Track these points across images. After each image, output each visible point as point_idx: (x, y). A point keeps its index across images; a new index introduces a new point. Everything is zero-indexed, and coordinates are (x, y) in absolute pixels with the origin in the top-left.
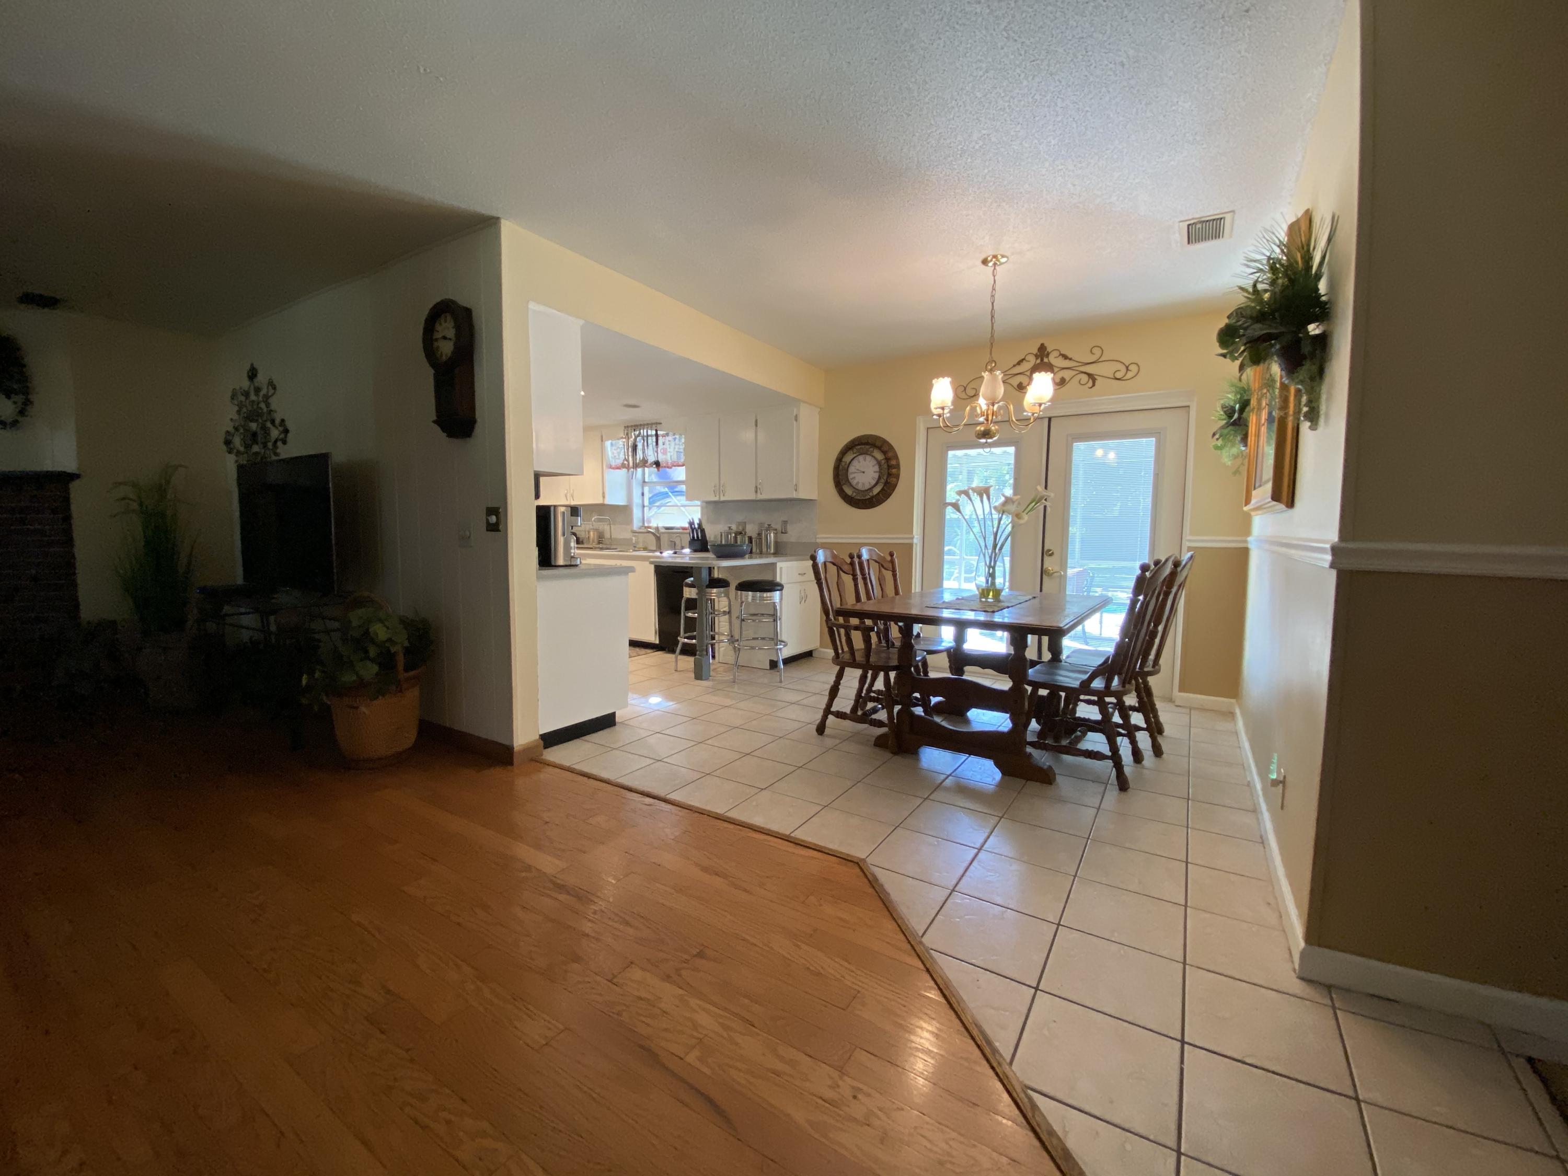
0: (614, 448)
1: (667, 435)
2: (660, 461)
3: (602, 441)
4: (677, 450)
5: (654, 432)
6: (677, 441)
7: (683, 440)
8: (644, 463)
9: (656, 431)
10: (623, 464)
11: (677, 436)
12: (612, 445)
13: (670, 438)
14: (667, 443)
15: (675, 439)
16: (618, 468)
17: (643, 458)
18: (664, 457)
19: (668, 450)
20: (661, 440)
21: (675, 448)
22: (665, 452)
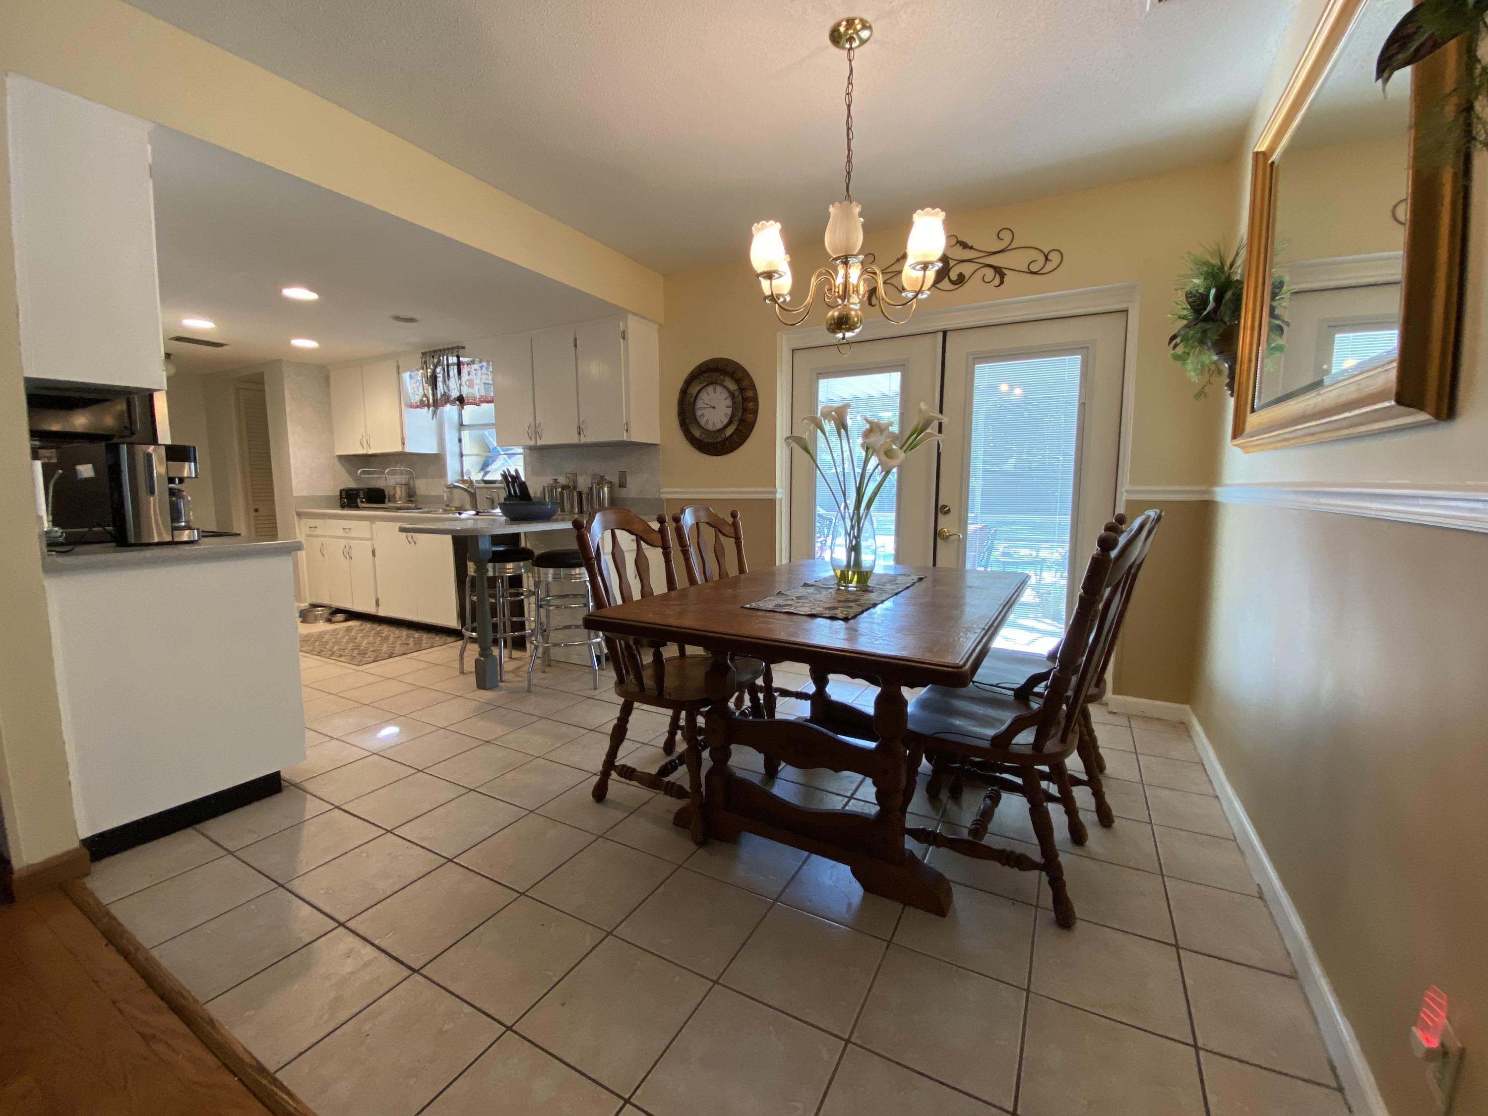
0: (414, 381)
1: (473, 362)
2: (464, 396)
3: (398, 372)
4: (484, 381)
5: (455, 360)
6: (484, 370)
7: (491, 369)
8: (446, 399)
9: (458, 357)
10: (421, 401)
11: (484, 364)
12: (411, 377)
13: (476, 366)
14: (473, 372)
15: (481, 367)
16: (417, 407)
17: (445, 392)
18: (470, 390)
19: (476, 382)
20: (465, 371)
21: (481, 379)
22: (471, 384)
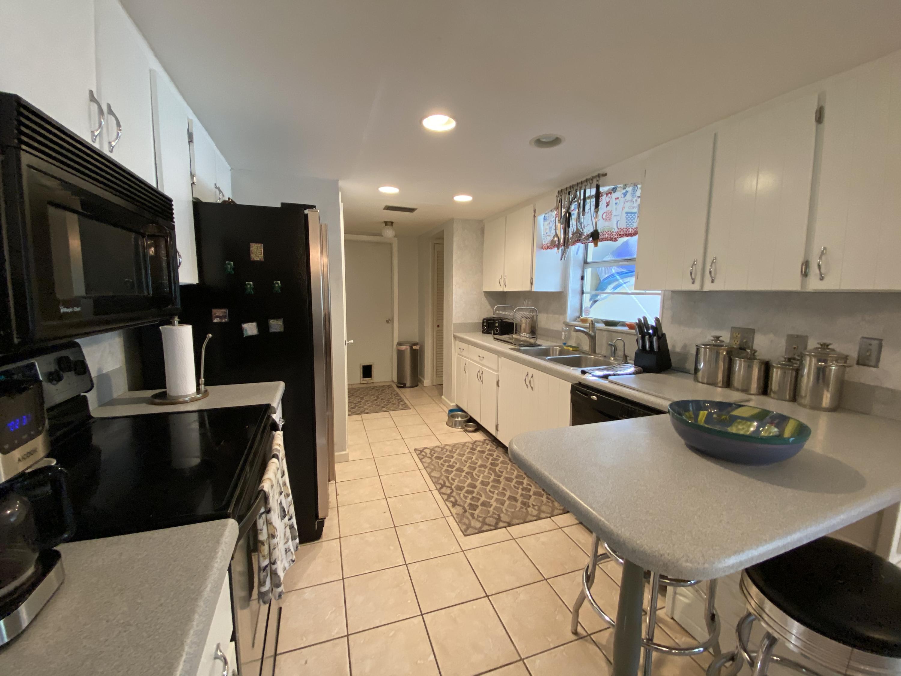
0: (547, 222)
1: (614, 190)
2: (599, 231)
3: (534, 216)
4: (626, 210)
5: (594, 191)
6: (629, 197)
7: (638, 193)
8: (578, 237)
9: (598, 187)
10: (553, 241)
11: (630, 189)
12: (545, 219)
13: (618, 194)
14: (613, 202)
15: (625, 195)
16: (548, 248)
17: (577, 229)
18: (607, 223)
19: (614, 213)
20: (603, 201)
21: (623, 208)
22: (608, 216)
